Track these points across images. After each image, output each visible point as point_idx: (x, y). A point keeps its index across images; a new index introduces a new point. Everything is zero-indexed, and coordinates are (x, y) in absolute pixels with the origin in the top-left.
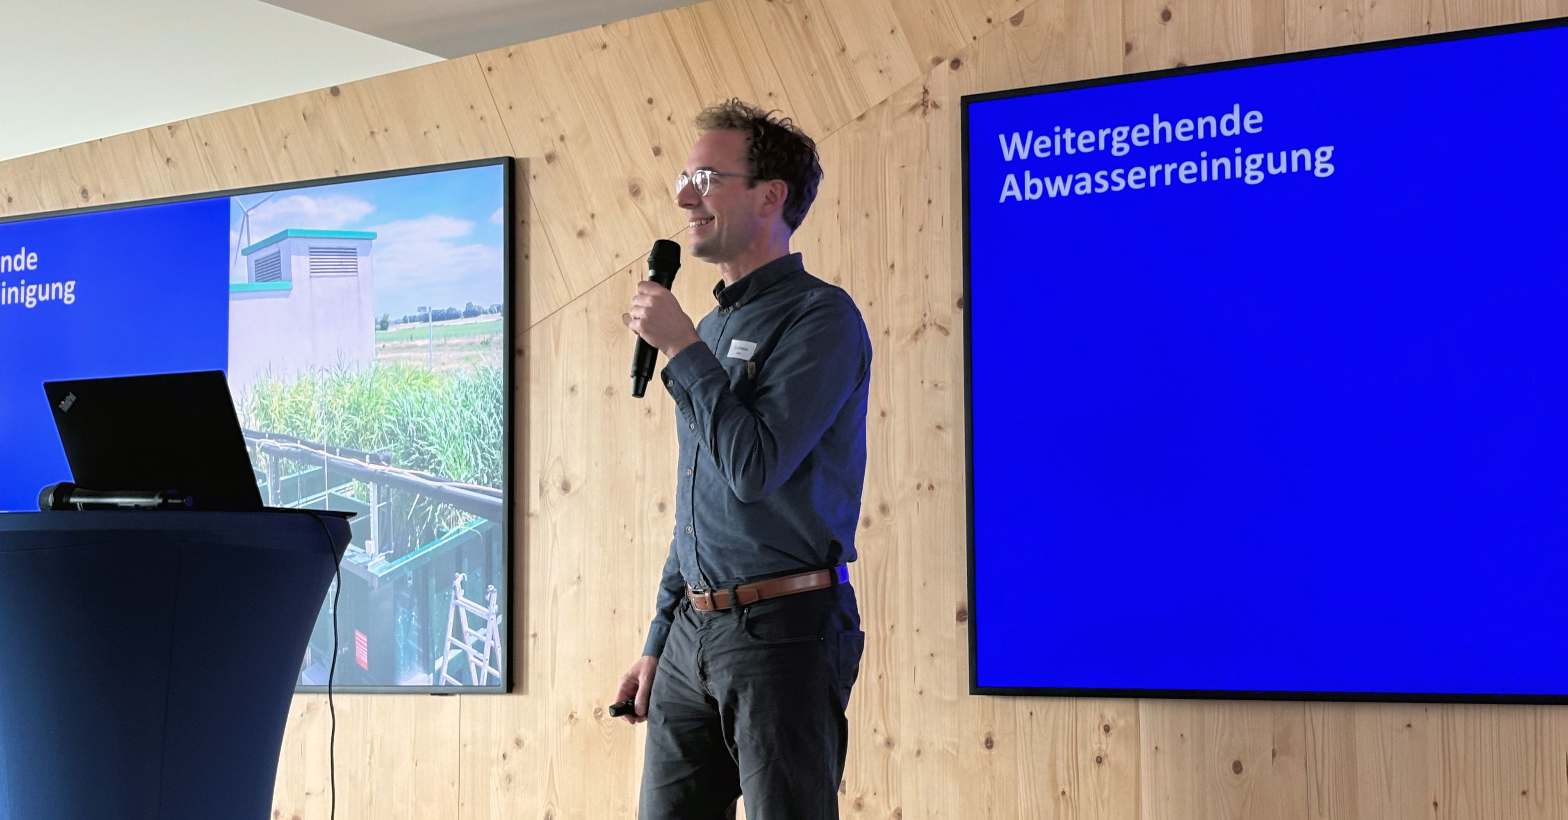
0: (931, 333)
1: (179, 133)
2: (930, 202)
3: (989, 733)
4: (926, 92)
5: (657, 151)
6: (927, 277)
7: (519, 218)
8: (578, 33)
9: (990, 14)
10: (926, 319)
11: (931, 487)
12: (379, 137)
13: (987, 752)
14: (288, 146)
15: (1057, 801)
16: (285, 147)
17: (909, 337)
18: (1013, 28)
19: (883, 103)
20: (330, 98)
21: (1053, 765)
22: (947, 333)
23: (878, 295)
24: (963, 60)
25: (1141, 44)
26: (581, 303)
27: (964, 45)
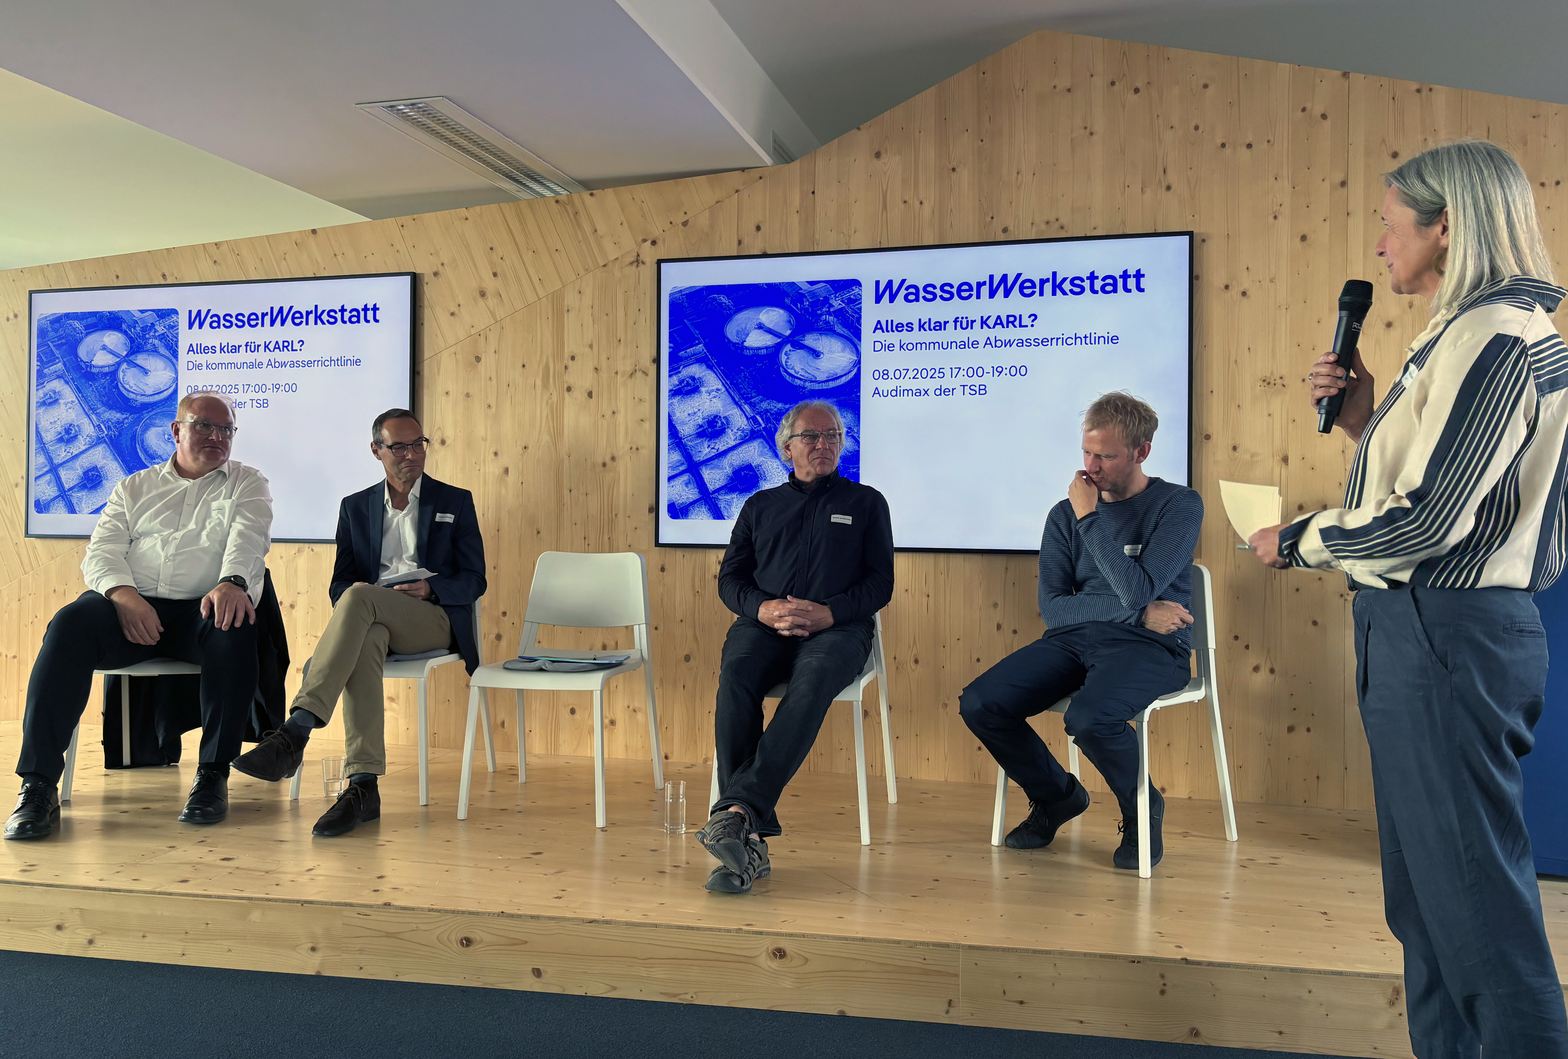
0: (639, 374)
1: (222, 248)
2: (639, 310)
3: (663, 565)
4: (638, 255)
5: (495, 275)
6: (637, 347)
7: (418, 305)
8: (452, 211)
9: (672, 220)
10: (637, 368)
11: (637, 449)
12: (339, 257)
13: (661, 573)
14: (287, 259)
15: (694, 596)
16: (285, 259)
17: (628, 376)
18: (683, 228)
19: (617, 259)
20: (312, 236)
21: (693, 579)
22: (647, 375)
23: (612, 355)
24: (658, 241)
25: (746, 241)
26: (453, 349)
27: (658, 233)
